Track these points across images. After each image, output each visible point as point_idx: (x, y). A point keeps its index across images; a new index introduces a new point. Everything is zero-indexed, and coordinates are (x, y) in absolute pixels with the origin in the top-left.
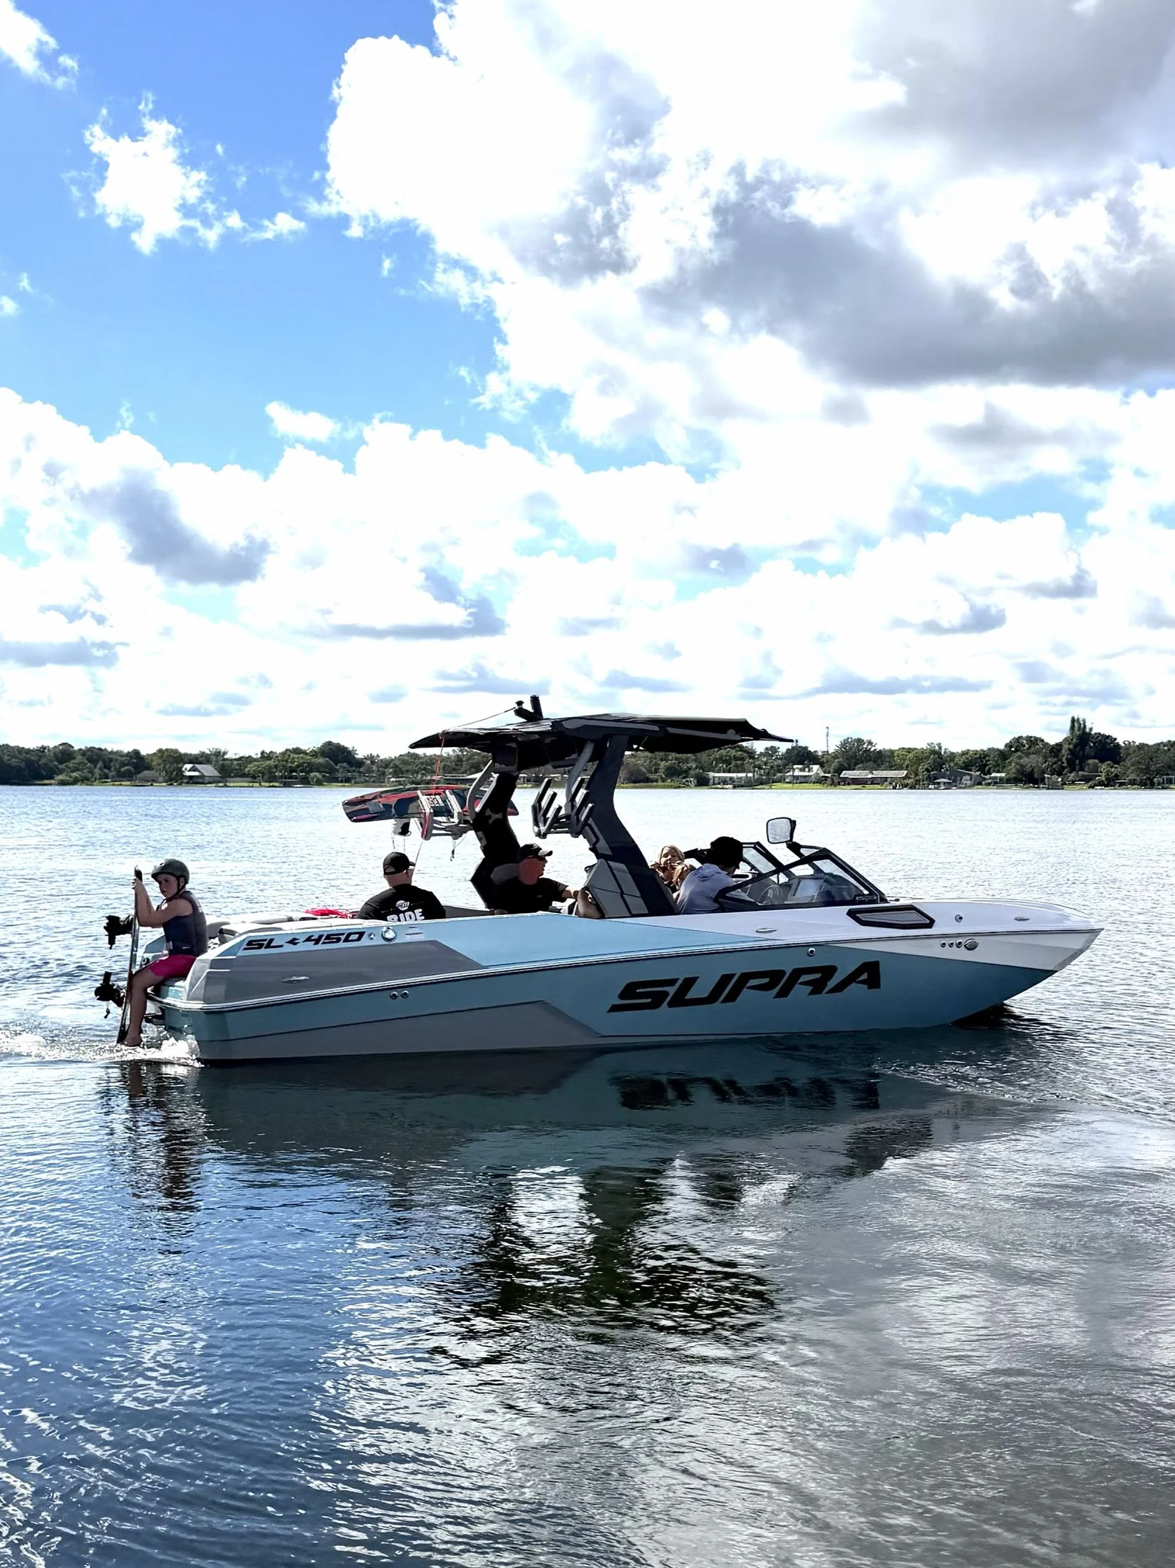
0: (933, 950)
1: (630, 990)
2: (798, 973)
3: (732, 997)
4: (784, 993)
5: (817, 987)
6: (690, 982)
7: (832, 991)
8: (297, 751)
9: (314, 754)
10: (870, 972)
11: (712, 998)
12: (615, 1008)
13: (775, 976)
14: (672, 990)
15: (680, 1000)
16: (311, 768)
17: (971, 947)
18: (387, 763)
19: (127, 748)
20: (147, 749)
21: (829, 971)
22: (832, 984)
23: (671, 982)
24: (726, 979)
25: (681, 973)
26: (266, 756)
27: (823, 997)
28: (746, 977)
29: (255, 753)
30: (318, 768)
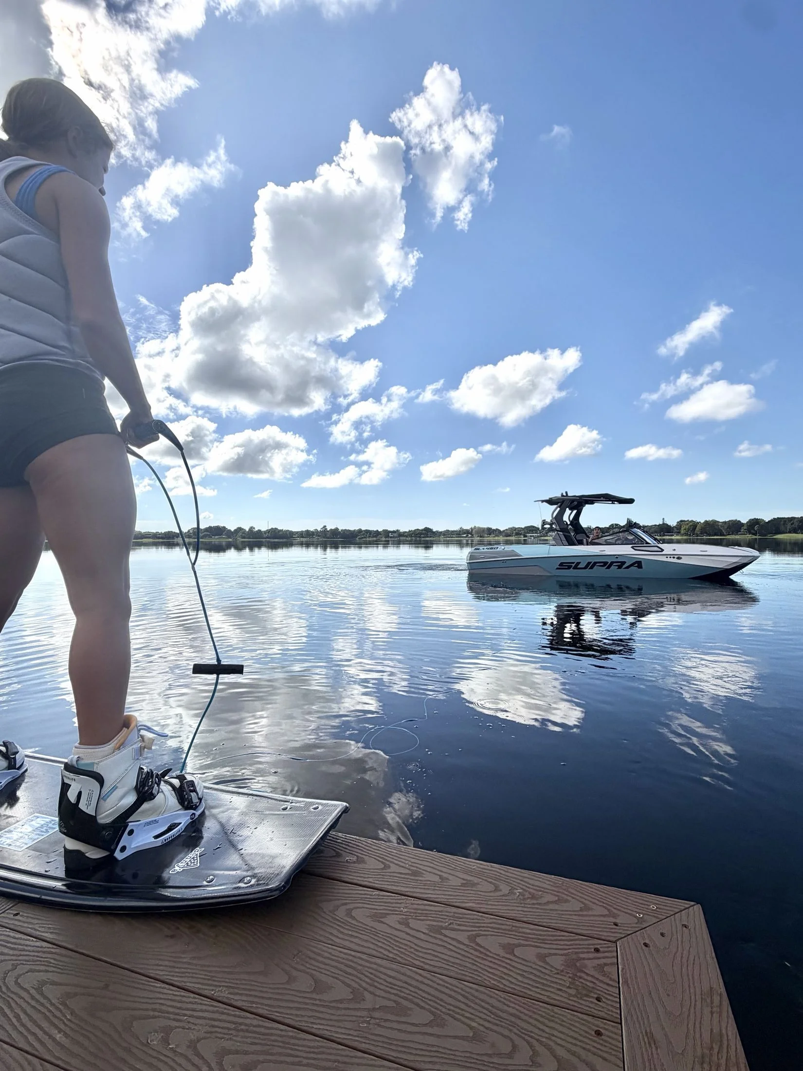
0: (664, 559)
1: (561, 564)
2: (612, 563)
3: (592, 568)
4: (609, 567)
5: (620, 567)
6: (578, 563)
7: (626, 568)
8: (418, 530)
9: (422, 530)
10: (639, 564)
11: (585, 568)
12: (557, 569)
13: (605, 563)
14: (573, 565)
15: (576, 568)
16: (421, 534)
17: (678, 558)
18: (441, 532)
19: (375, 530)
20: (380, 530)
21: (623, 563)
22: (624, 566)
23: (573, 563)
24: (589, 563)
25: (576, 561)
26: (410, 531)
27: (622, 570)
28: (595, 563)
29: (407, 531)
30: (423, 534)
